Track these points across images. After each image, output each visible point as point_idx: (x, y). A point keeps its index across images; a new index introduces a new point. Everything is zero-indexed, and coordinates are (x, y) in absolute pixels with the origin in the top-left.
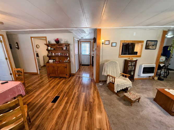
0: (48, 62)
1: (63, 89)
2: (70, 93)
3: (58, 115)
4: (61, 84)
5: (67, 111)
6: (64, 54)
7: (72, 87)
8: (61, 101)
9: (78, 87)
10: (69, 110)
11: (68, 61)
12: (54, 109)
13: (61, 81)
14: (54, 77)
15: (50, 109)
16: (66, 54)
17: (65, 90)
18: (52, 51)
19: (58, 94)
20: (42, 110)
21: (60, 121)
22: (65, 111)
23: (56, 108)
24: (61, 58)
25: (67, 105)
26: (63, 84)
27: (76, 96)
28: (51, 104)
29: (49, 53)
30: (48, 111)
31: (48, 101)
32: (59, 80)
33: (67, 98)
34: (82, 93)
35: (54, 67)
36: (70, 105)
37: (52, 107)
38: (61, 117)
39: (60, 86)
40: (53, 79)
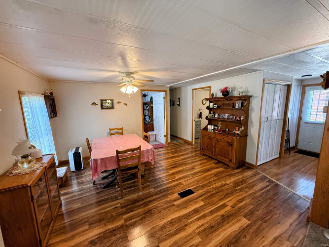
0: (206, 129)
1: (209, 185)
2: (215, 199)
3: (172, 220)
4: (211, 174)
5: (187, 226)
6: (236, 117)
7: (227, 189)
8: (191, 201)
9: (240, 197)
10: (191, 225)
11: (241, 132)
12: (174, 205)
13: (216, 168)
14: (210, 157)
15: (170, 201)
16: (239, 118)
17: (211, 187)
18: (215, 110)
19: (195, 188)
20: (163, 196)
21: (168, 229)
22: (185, 222)
23: (178, 206)
24: (229, 124)
25: (195, 215)
26: (215, 175)
27: (222, 212)
28: (176, 195)
29: (210, 113)
30: (167, 202)
31: (177, 189)
32: (213, 165)
33: (202, 203)
34: (240, 218)
35: (211, 139)
36: (198, 219)
37: (175, 200)
38: (174, 225)
39: (206, 176)
40: (205, 159)
